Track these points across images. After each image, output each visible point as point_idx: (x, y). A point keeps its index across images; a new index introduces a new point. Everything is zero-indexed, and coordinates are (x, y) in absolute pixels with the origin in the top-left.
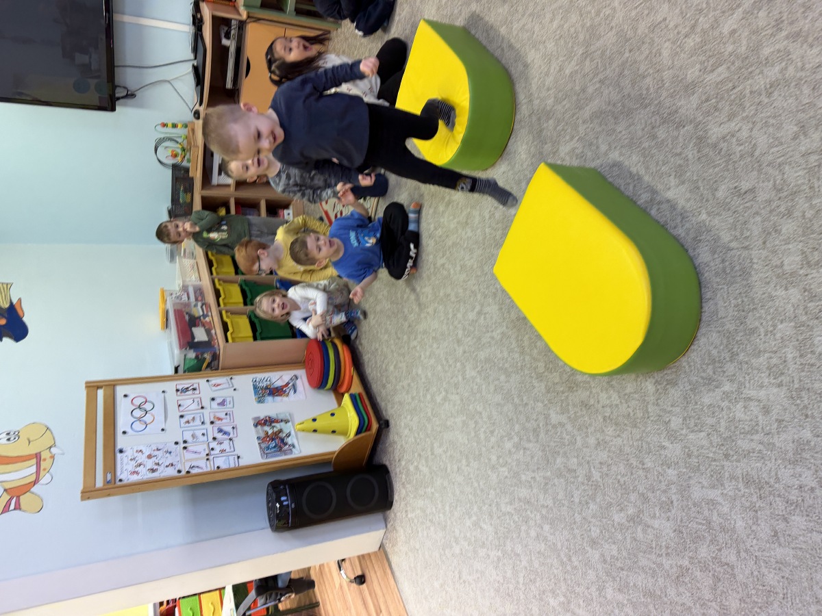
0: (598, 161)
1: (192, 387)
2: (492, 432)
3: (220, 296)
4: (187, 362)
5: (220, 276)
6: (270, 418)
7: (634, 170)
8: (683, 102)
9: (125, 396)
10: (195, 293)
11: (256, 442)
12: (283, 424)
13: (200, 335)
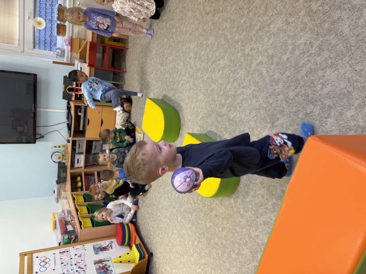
0: (205, 131)
1: (67, 251)
2: (190, 240)
3: (78, 211)
4: (64, 241)
5: (78, 203)
6: (101, 260)
7: (214, 132)
8: (222, 110)
9: (37, 257)
10: (68, 213)
11: (95, 271)
12: (107, 262)
13: (70, 228)
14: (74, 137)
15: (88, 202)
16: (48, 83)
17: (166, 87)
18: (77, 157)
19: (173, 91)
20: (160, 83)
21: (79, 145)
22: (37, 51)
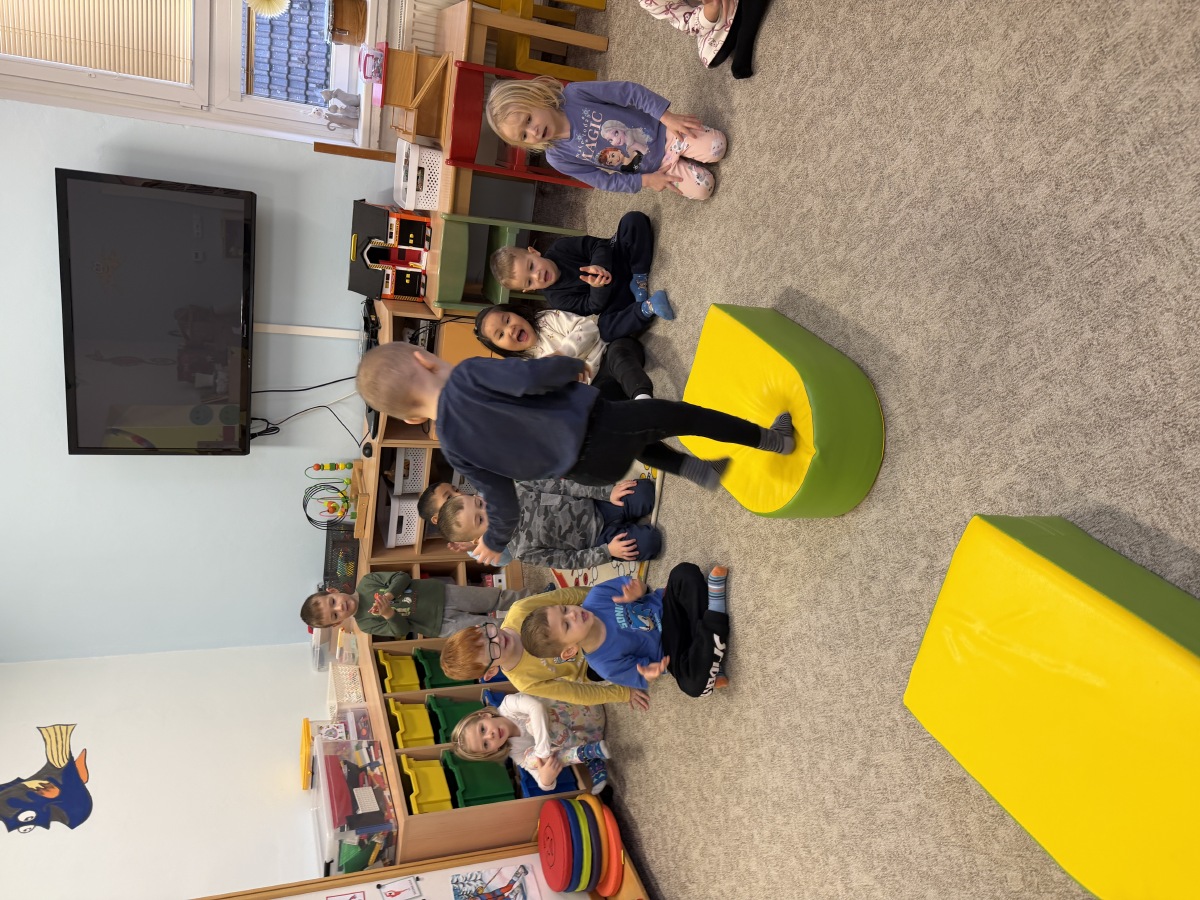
3: (398, 729)
4: (345, 851)
5: (397, 693)
10: (357, 722)
13: (366, 800)
14: (387, 436)
15: (433, 686)
16: (294, 225)
17: (799, 256)
18: (397, 508)
19: (846, 278)
20: (768, 236)
21: (407, 466)
22: (259, 102)
